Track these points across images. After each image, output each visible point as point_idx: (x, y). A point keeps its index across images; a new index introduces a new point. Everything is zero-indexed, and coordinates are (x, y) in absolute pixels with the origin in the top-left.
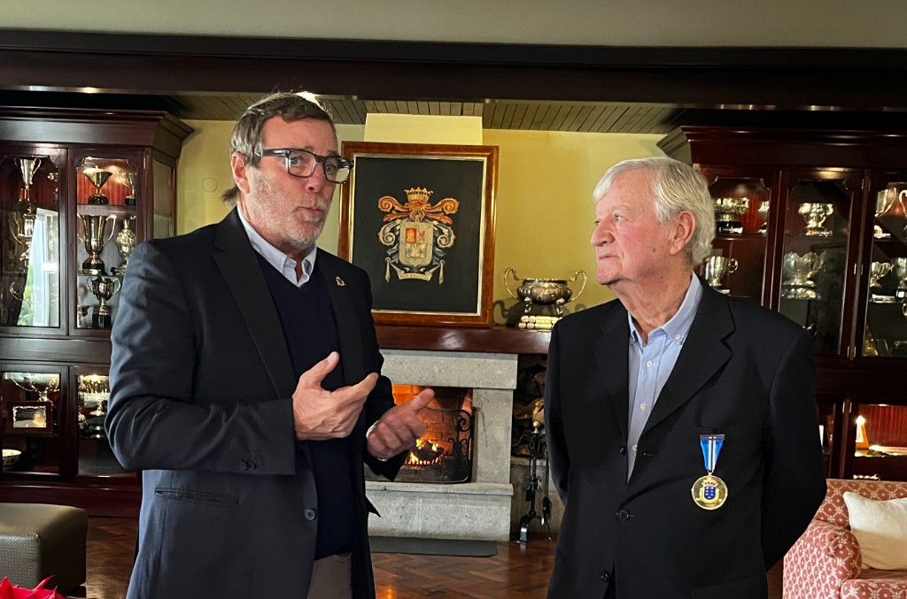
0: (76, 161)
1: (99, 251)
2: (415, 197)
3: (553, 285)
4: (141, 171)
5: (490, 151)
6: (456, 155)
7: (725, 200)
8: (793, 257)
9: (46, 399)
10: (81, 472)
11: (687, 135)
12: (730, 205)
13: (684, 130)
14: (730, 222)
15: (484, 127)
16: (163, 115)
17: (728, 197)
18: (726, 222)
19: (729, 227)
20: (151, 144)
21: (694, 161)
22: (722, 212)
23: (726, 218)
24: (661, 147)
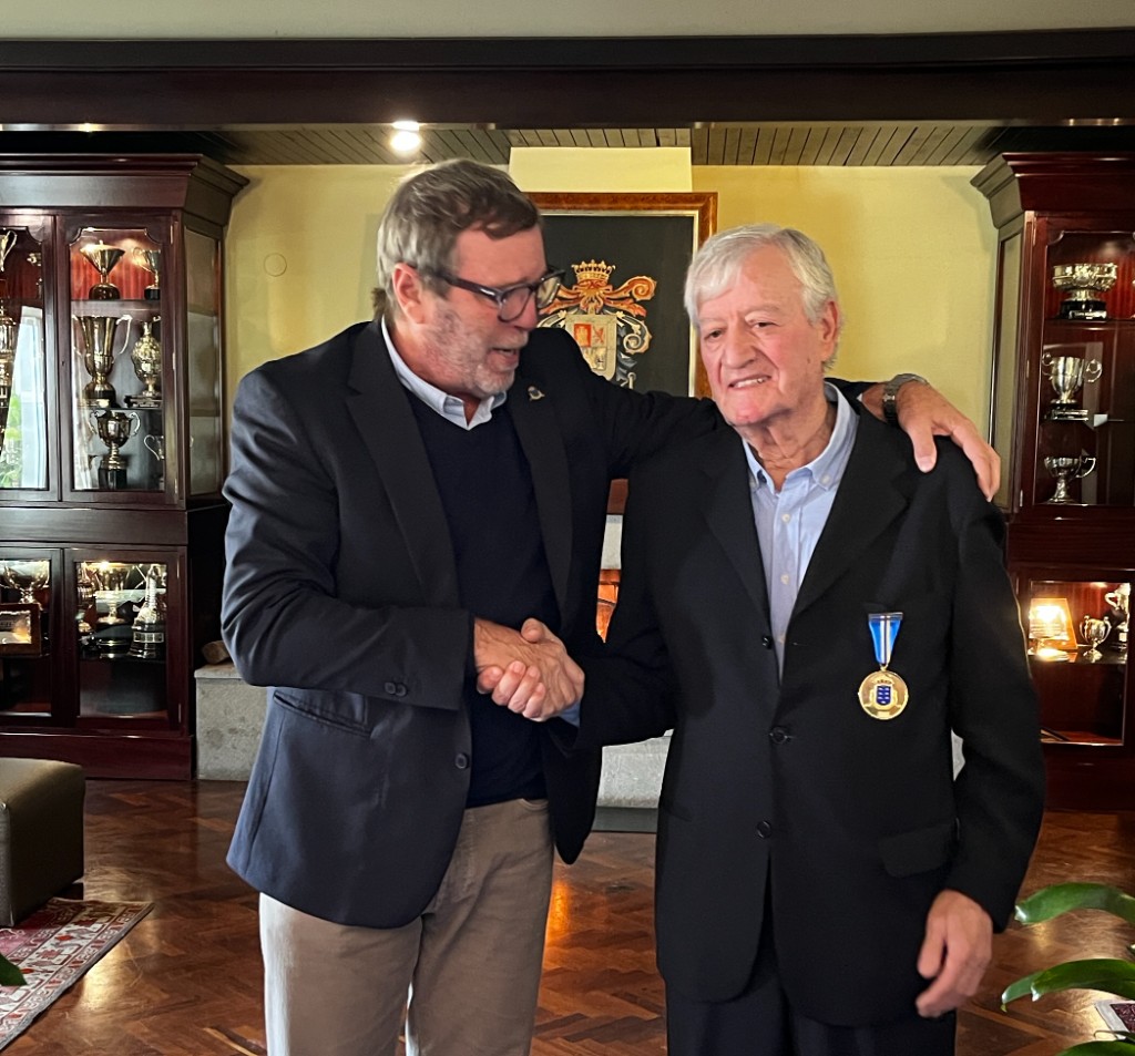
0: (69, 235)
1: (108, 371)
2: (586, 275)
4: (166, 247)
5: (703, 200)
6: (650, 209)
7: (1077, 268)
9: (31, 600)
10: (85, 711)
11: (1013, 167)
12: (1086, 275)
13: (1008, 158)
14: (1087, 303)
15: (693, 163)
16: (198, 160)
17: (1082, 262)
18: (1081, 303)
19: (1087, 310)
20: (182, 205)
21: (1026, 208)
22: (1074, 286)
23: (1082, 296)
24: (979, 187)
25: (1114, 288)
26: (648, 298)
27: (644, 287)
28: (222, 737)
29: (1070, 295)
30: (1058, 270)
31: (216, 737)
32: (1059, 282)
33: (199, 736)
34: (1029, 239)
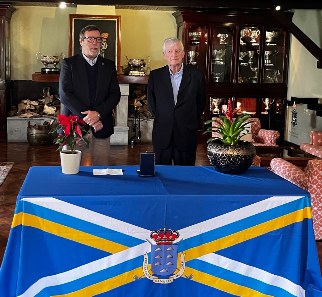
3: (140, 61)
4: (1, 24)
5: (118, 17)
6: (107, 19)
7: (194, 33)
8: (216, 51)
11: (181, 12)
12: (196, 34)
13: (180, 11)
14: (196, 40)
15: (116, 9)
17: (195, 32)
18: (194, 40)
19: (195, 42)
20: (5, 15)
21: (184, 21)
22: (193, 37)
23: (195, 39)
24: (173, 15)
25: (201, 37)
26: (107, 37)
27: (106, 35)
28: (13, 132)
29: (192, 39)
30: (190, 33)
31: (12, 132)
32: (190, 36)
33: (8, 132)
34: (184, 27)
